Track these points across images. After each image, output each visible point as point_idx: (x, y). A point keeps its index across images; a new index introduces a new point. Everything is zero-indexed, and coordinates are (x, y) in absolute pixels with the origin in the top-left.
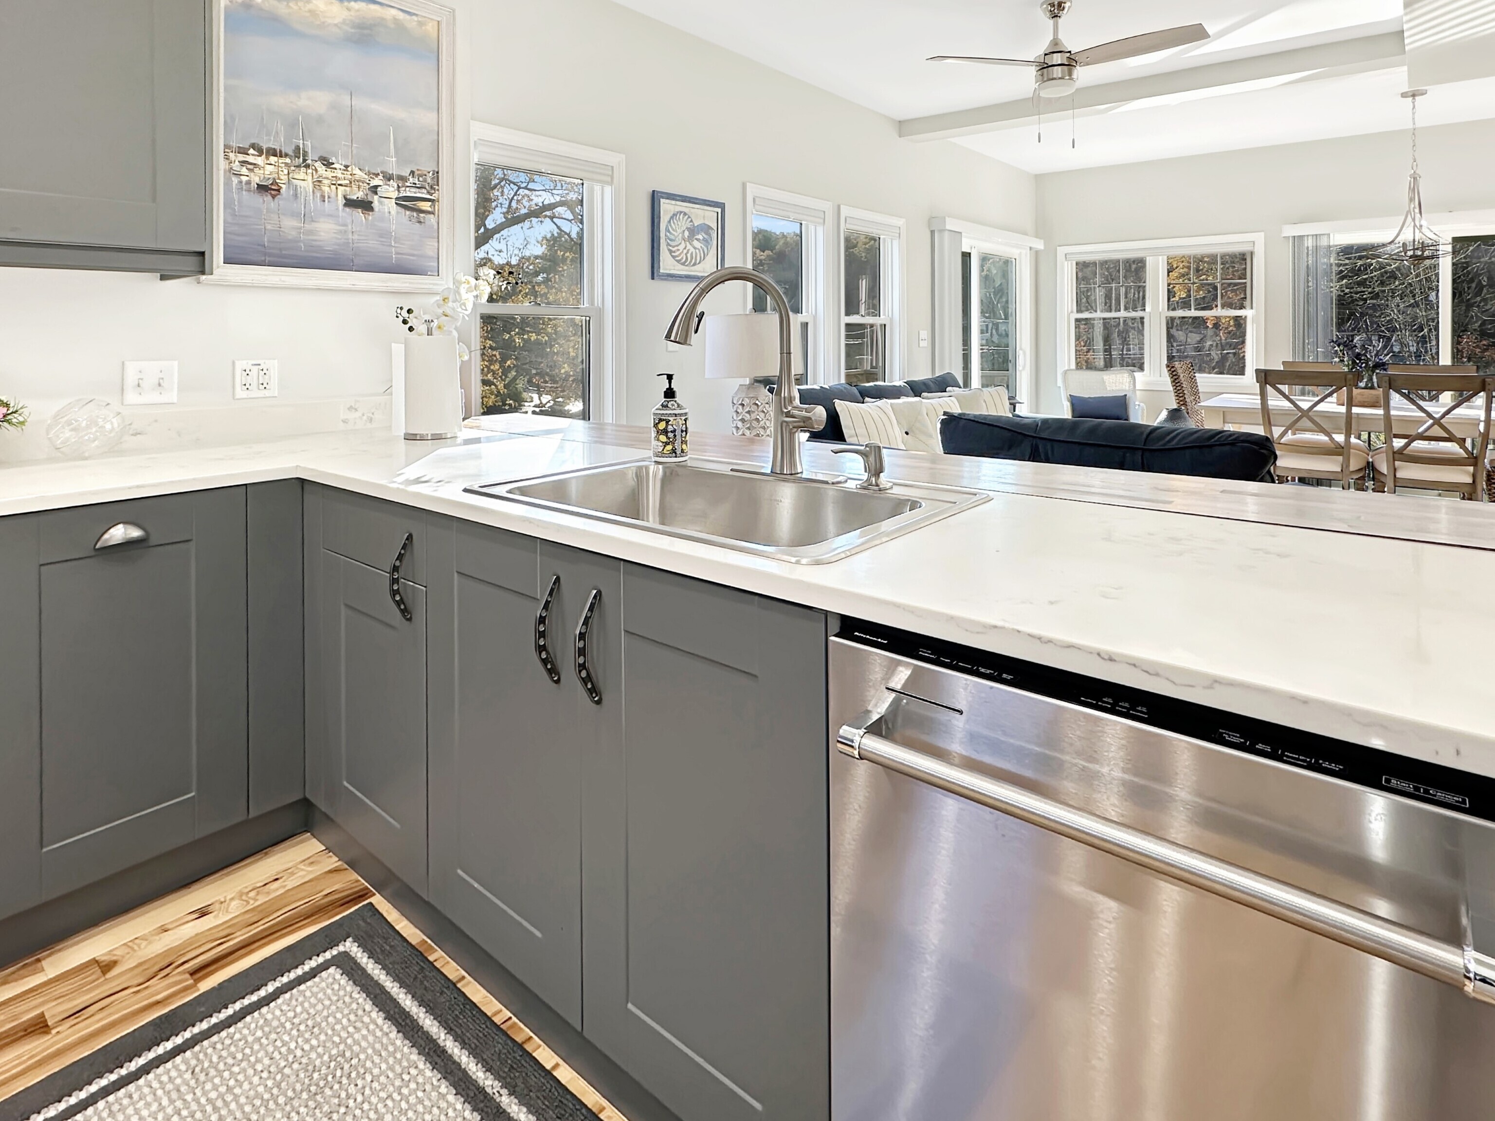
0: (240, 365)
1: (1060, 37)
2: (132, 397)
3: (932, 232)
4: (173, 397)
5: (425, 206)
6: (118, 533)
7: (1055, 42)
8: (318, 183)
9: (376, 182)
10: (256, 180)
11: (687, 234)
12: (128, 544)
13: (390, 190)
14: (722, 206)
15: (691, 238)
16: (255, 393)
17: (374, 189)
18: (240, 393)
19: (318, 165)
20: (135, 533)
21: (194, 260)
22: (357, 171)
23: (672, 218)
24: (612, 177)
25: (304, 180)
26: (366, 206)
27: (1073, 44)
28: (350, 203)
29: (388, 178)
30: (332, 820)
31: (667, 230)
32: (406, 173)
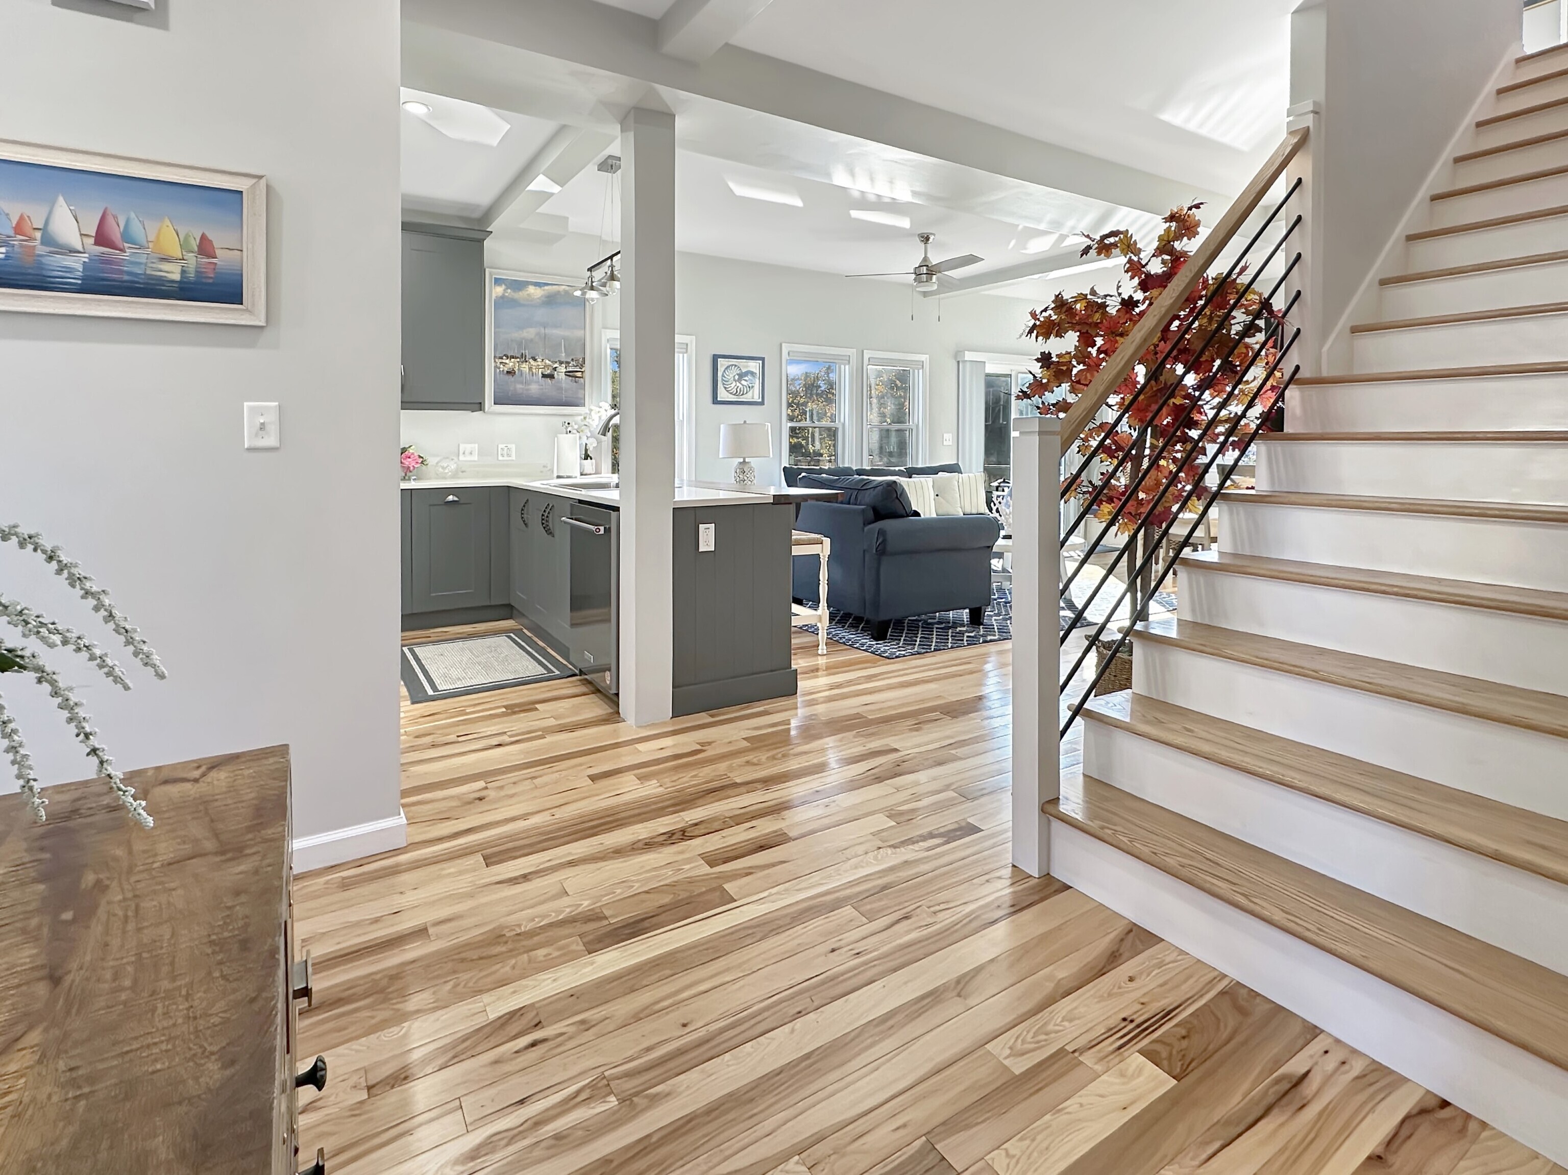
0: (501, 446)
1: (929, 255)
2: (462, 458)
3: (958, 362)
4: (476, 458)
5: (579, 374)
6: (451, 498)
7: (925, 259)
8: (530, 369)
9: (556, 365)
10: (506, 369)
11: (737, 377)
12: (454, 501)
13: (562, 369)
14: (763, 359)
15: (739, 380)
16: (506, 458)
17: (555, 369)
18: (500, 458)
19: (531, 360)
20: (456, 499)
21: (477, 406)
22: (547, 362)
23: (726, 368)
24: (687, 349)
25: (525, 367)
26: (551, 376)
27: (934, 260)
28: (544, 376)
29: (561, 363)
30: (524, 615)
31: (723, 376)
32: (569, 360)
